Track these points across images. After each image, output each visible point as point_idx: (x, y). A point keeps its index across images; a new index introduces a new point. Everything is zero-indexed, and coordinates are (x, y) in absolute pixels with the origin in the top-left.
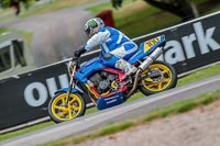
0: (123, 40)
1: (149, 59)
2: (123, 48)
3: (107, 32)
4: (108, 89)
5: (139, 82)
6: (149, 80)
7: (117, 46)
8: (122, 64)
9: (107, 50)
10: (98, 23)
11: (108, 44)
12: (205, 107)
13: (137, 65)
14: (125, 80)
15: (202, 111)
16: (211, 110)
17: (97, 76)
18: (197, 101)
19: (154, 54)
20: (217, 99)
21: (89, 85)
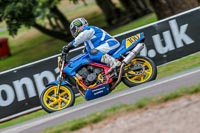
0: (107, 38)
1: (132, 54)
2: (107, 44)
3: (92, 30)
4: (95, 81)
5: (123, 74)
6: (132, 72)
7: (102, 43)
8: (108, 59)
9: (92, 47)
10: (83, 22)
11: (93, 41)
12: (95, 126)
13: (121, 59)
14: (110, 73)
15: (92, 129)
16: (100, 127)
17: (84, 69)
18: (87, 120)
19: (136, 49)
20: (105, 118)
21: (78, 77)
